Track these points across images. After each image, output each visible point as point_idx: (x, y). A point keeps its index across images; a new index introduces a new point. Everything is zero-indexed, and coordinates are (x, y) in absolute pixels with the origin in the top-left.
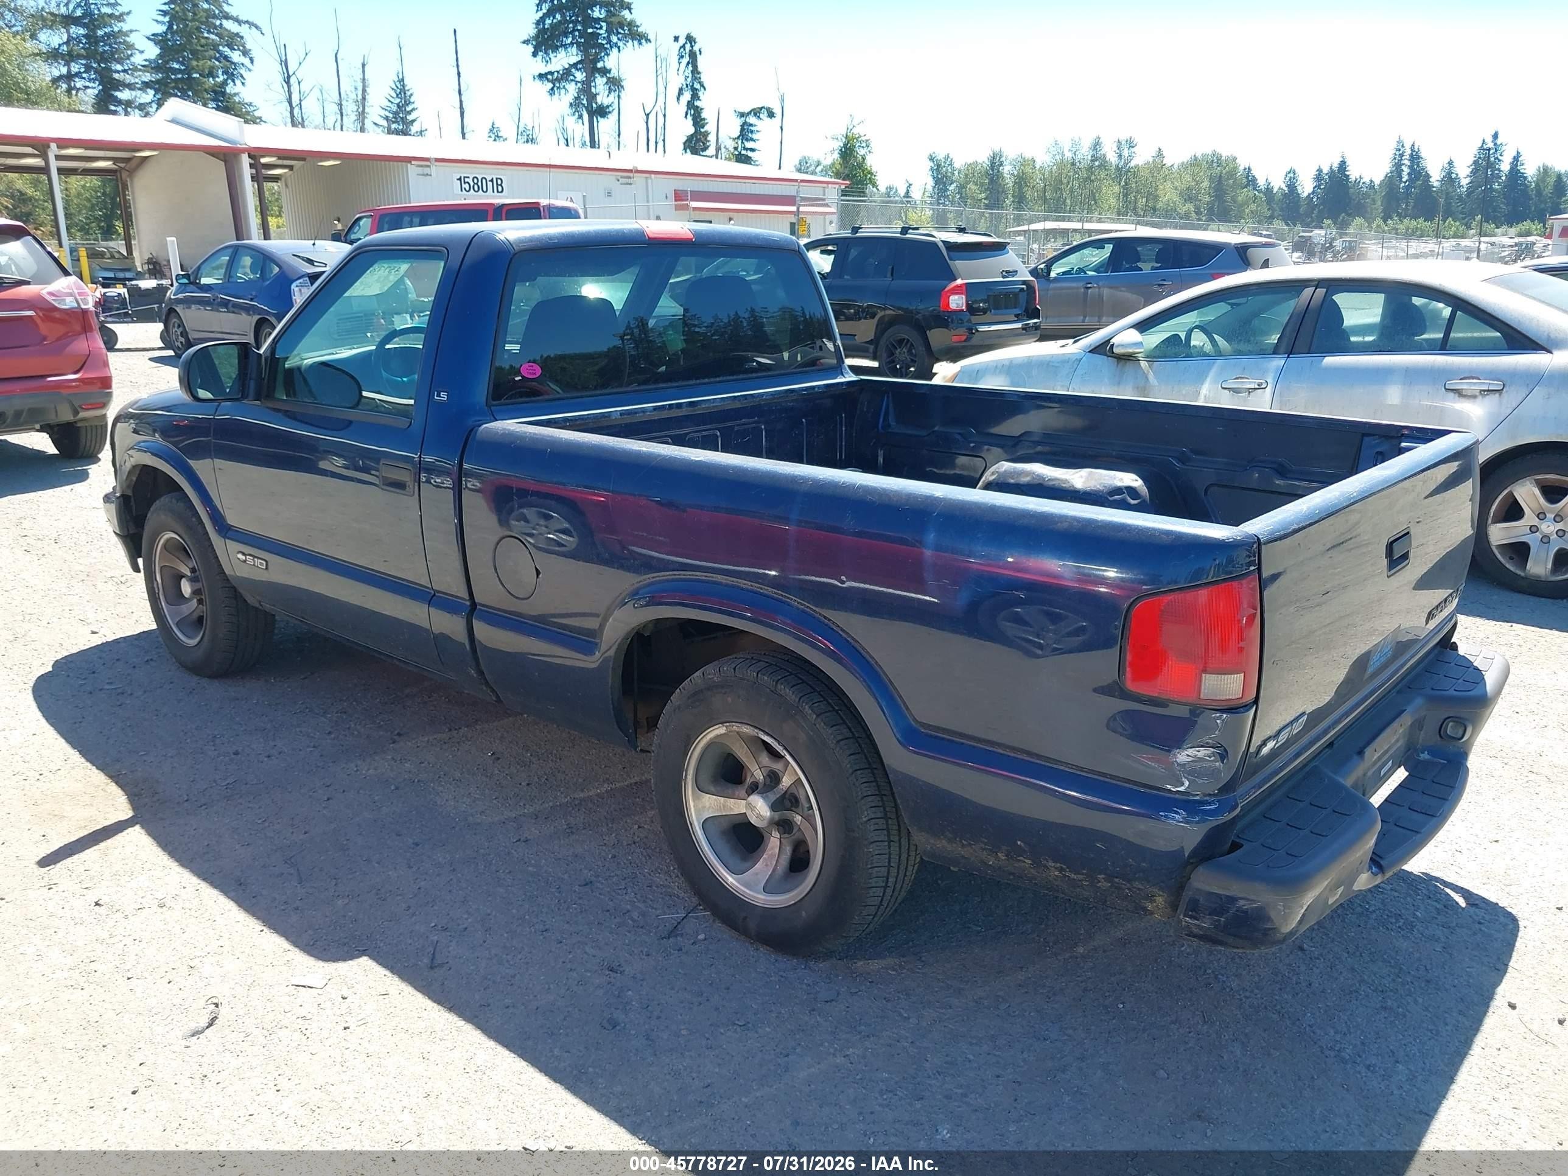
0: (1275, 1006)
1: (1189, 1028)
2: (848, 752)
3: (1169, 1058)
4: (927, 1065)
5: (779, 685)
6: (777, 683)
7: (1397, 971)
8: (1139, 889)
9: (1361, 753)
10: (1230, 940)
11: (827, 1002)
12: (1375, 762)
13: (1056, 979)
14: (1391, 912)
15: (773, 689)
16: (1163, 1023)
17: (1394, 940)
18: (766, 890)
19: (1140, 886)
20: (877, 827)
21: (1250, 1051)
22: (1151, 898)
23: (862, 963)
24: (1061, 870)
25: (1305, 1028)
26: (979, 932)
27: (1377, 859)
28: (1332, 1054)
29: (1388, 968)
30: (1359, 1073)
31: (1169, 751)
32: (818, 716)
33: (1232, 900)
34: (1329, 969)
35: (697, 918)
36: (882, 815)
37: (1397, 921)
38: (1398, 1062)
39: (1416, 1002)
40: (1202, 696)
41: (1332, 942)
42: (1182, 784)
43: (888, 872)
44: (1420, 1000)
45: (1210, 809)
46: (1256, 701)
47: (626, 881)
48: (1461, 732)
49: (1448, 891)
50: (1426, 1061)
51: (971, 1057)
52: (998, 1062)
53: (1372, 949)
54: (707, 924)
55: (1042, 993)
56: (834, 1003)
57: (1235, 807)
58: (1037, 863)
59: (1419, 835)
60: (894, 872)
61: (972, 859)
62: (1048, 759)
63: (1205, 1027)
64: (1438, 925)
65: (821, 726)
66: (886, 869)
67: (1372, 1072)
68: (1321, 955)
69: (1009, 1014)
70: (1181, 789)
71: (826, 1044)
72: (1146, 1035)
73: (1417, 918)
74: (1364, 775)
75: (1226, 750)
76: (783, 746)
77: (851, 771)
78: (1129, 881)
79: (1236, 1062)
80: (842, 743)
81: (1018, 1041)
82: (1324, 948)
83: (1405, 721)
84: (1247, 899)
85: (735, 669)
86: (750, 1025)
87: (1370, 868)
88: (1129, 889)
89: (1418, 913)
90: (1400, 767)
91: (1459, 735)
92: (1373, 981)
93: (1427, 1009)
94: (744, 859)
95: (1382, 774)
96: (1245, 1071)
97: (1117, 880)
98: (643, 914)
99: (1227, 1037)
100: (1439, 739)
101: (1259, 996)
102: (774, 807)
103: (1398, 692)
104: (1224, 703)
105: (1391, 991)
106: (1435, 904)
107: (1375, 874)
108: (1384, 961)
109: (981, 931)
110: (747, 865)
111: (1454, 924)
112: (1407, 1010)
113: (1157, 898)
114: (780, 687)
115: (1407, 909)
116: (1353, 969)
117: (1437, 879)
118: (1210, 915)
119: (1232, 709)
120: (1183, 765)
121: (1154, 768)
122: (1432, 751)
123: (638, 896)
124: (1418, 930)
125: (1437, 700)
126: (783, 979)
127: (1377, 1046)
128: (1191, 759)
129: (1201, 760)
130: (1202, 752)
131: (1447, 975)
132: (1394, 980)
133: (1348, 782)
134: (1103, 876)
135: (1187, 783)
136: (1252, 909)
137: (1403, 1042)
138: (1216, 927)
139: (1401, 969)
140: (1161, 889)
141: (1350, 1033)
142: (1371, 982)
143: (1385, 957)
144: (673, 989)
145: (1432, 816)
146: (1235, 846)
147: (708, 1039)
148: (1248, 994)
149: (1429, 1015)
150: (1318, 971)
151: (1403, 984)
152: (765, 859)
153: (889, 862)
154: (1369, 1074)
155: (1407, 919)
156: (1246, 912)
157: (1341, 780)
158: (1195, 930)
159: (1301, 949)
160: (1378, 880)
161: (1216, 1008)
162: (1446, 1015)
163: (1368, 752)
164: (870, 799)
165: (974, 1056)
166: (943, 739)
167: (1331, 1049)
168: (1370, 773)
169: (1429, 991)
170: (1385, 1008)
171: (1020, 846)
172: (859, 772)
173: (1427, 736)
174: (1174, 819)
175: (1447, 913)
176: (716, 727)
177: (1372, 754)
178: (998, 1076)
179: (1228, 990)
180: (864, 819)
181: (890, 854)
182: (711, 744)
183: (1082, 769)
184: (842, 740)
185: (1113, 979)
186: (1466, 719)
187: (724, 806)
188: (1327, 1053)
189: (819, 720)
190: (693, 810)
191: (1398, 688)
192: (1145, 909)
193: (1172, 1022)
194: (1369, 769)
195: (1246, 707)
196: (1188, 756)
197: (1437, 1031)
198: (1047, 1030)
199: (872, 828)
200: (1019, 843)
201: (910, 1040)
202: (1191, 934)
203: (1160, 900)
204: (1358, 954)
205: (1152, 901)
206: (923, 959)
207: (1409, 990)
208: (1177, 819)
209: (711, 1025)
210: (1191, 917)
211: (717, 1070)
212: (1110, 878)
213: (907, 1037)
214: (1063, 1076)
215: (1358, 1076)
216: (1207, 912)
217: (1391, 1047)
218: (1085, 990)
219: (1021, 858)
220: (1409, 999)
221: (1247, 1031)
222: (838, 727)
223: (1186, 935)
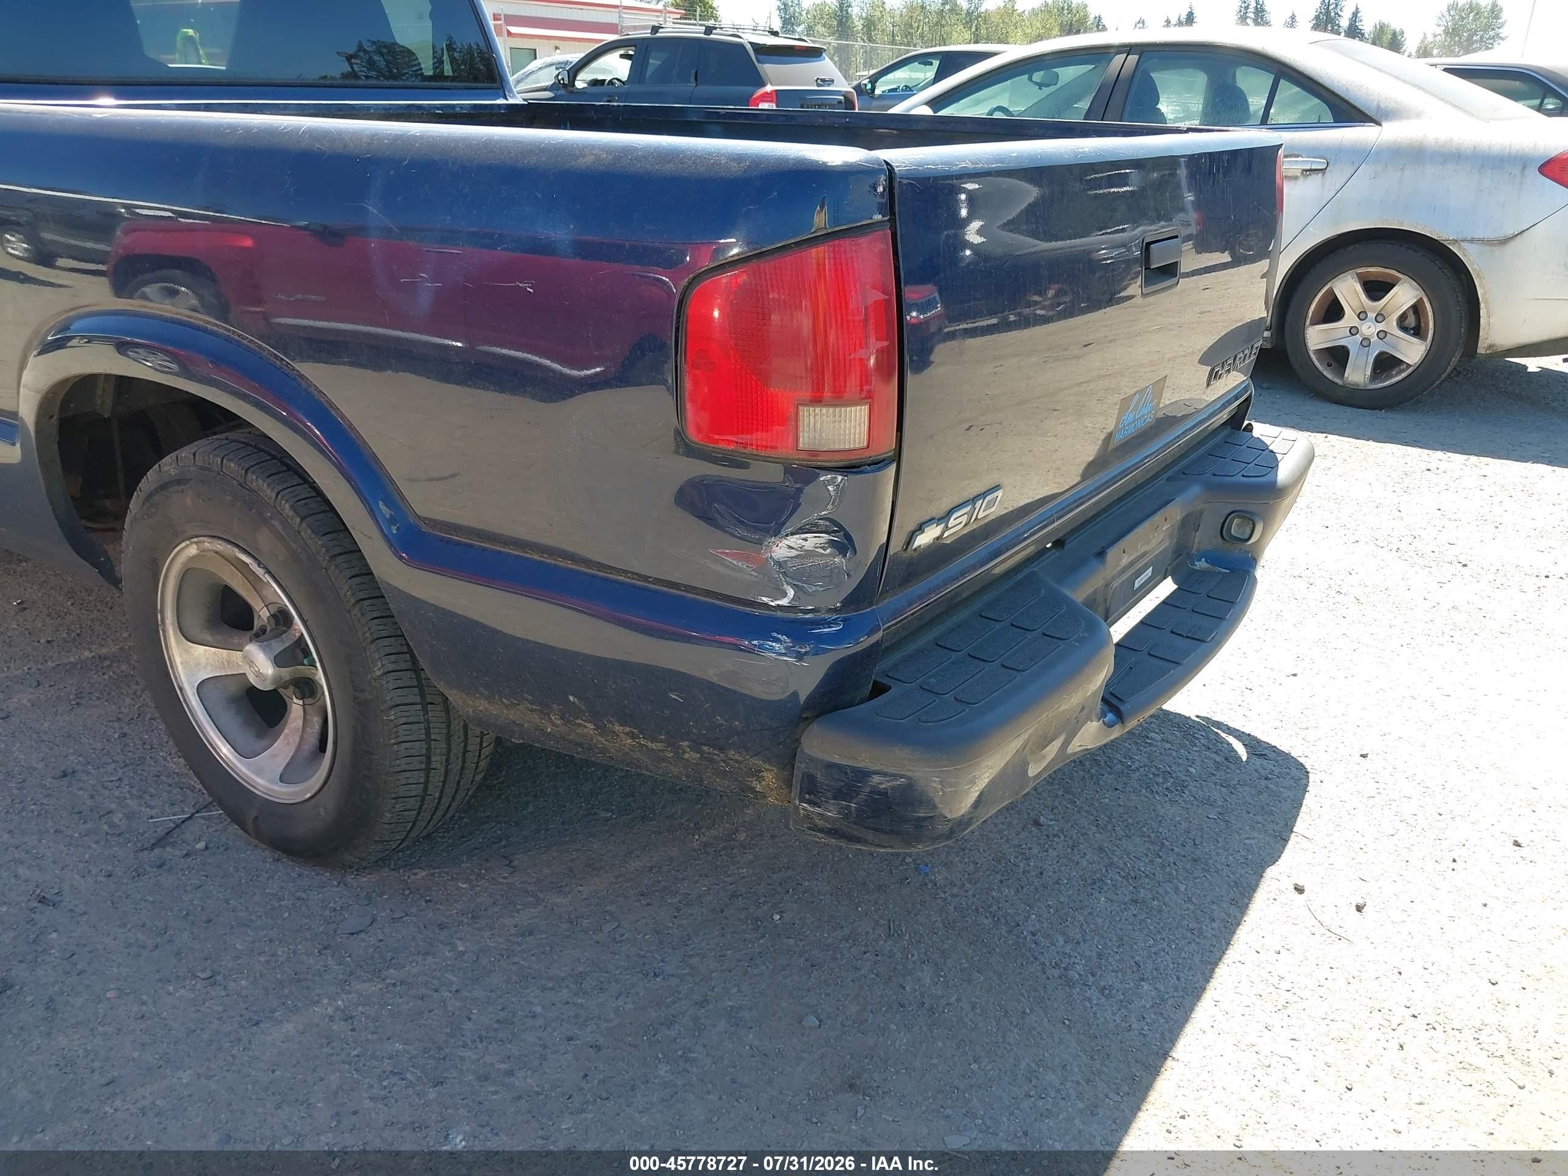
0: (989, 906)
1: (866, 945)
2: (349, 573)
3: (827, 995)
4: (468, 1026)
5: (249, 474)
6: (246, 471)
7: (1158, 848)
8: (737, 761)
9: (1101, 554)
10: (870, 836)
11: (352, 934)
12: (1124, 570)
13: (697, 882)
14: (1159, 769)
15: (242, 481)
16: (830, 941)
17: (1159, 807)
18: (283, 779)
19: (737, 757)
20: (400, 683)
21: (945, 976)
22: (757, 774)
23: (424, 873)
24: (633, 736)
25: (1025, 938)
26: (607, 820)
27: (1114, 701)
28: (1056, 973)
29: (1147, 844)
30: (1089, 999)
31: (760, 542)
32: (303, 519)
33: (863, 775)
34: (1069, 850)
35: (203, 817)
36: (409, 665)
37: (1165, 780)
38: (1143, 980)
39: (1177, 889)
40: (801, 446)
41: (1079, 812)
42: (784, 594)
43: (429, 749)
44: (1182, 888)
45: (829, 633)
46: (897, 457)
47: (126, 769)
48: (1248, 532)
49: (1231, 739)
50: (1181, 975)
51: (538, 1009)
52: (576, 1016)
53: (1130, 820)
54: (220, 826)
55: (670, 904)
56: (362, 935)
57: (875, 629)
58: (601, 728)
59: (1180, 668)
60: (439, 747)
61: (526, 725)
62: (600, 566)
63: (889, 943)
64: (1215, 783)
65: (306, 534)
66: (424, 745)
67: (1108, 997)
68: (1062, 831)
69: (614, 939)
70: (784, 602)
71: (325, 1001)
72: (803, 959)
73: (1190, 775)
74: (1107, 586)
75: (848, 536)
76: (265, 568)
77: (353, 601)
78: (721, 749)
79: (922, 994)
80: (339, 559)
81: (616, 981)
82: (1067, 822)
83: (1174, 513)
84: (885, 774)
85: (194, 455)
86: (218, 978)
87: (1103, 715)
88: (724, 761)
89: (1193, 770)
90: (1165, 578)
91: (1246, 537)
92: (1125, 863)
93: (1190, 900)
94: (261, 735)
95: (1137, 585)
96: (932, 1007)
97: (705, 748)
98: (130, 816)
99: (916, 957)
100: (1220, 541)
101: (971, 893)
102: (279, 661)
103: (1169, 479)
104: (837, 457)
105: (1147, 876)
106: (1213, 756)
107: (1110, 725)
108: (1143, 835)
109: (611, 818)
110: (265, 743)
111: (1235, 782)
112: (1165, 904)
113: (765, 774)
114: (252, 477)
115: (1179, 765)
116: (1101, 849)
117: (1219, 725)
118: (835, 798)
119: (854, 467)
120: (779, 564)
121: (740, 570)
122: (1212, 559)
123: (134, 791)
124: (1190, 791)
125: (1218, 489)
126: (298, 903)
127: (1117, 957)
128: (794, 553)
129: (809, 554)
130: (811, 541)
131: (1220, 851)
132: (1152, 861)
133: (1079, 595)
134: (686, 743)
135: (791, 593)
136: (892, 788)
137: (1153, 950)
138: (846, 816)
139: (1163, 844)
140: (767, 760)
141: (1085, 941)
142: (1122, 866)
143: (1145, 829)
144: (123, 925)
145: (1203, 641)
146: (879, 689)
147: (144, 1003)
148: (955, 890)
149: (1191, 907)
150: (1055, 853)
151: (1163, 867)
152: (287, 735)
153: (428, 734)
154: (1103, 1000)
155: (1177, 778)
156: (884, 794)
157: (1067, 592)
158: (820, 823)
159: (1037, 823)
160: (1116, 733)
161: (909, 913)
162: (1215, 907)
163: (1112, 554)
164: (386, 642)
165: (543, 1007)
166: (458, 543)
167: (1056, 966)
168: (1116, 584)
169: (1195, 875)
170: (1135, 901)
171: (574, 703)
172: (366, 603)
173: (1204, 538)
174: (772, 649)
175: (1228, 768)
176: (183, 545)
177: (1120, 557)
178: (570, 1039)
179: (930, 886)
180: (379, 673)
181: (428, 722)
182: (186, 574)
183: (646, 578)
184: (340, 554)
185: (775, 876)
186: (1253, 514)
187: (229, 662)
188: (1051, 972)
189: (304, 525)
190: (180, 668)
191: (1170, 473)
192: (752, 790)
193: (846, 939)
194: (1114, 578)
195: (879, 464)
196: (790, 547)
197: (1200, 929)
198: (663, 961)
199: (391, 686)
200: (571, 698)
201: (454, 988)
202: (814, 828)
203: (769, 776)
204: (1110, 827)
205: (760, 779)
206: (515, 863)
207: (1170, 874)
208: (777, 647)
209: (160, 980)
210: (809, 802)
211: (136, 1054)
212: (696, 746)
213: (452, 983)
214: (667, 1032)
215: (1088, 1004)
216: (829, 795)
217: (1137, 958)
218: (733, 896)
219: (579, 721)
220: (1168, 887)
221: (946, 946)
222: (334, 535)
223: (809, 828)
